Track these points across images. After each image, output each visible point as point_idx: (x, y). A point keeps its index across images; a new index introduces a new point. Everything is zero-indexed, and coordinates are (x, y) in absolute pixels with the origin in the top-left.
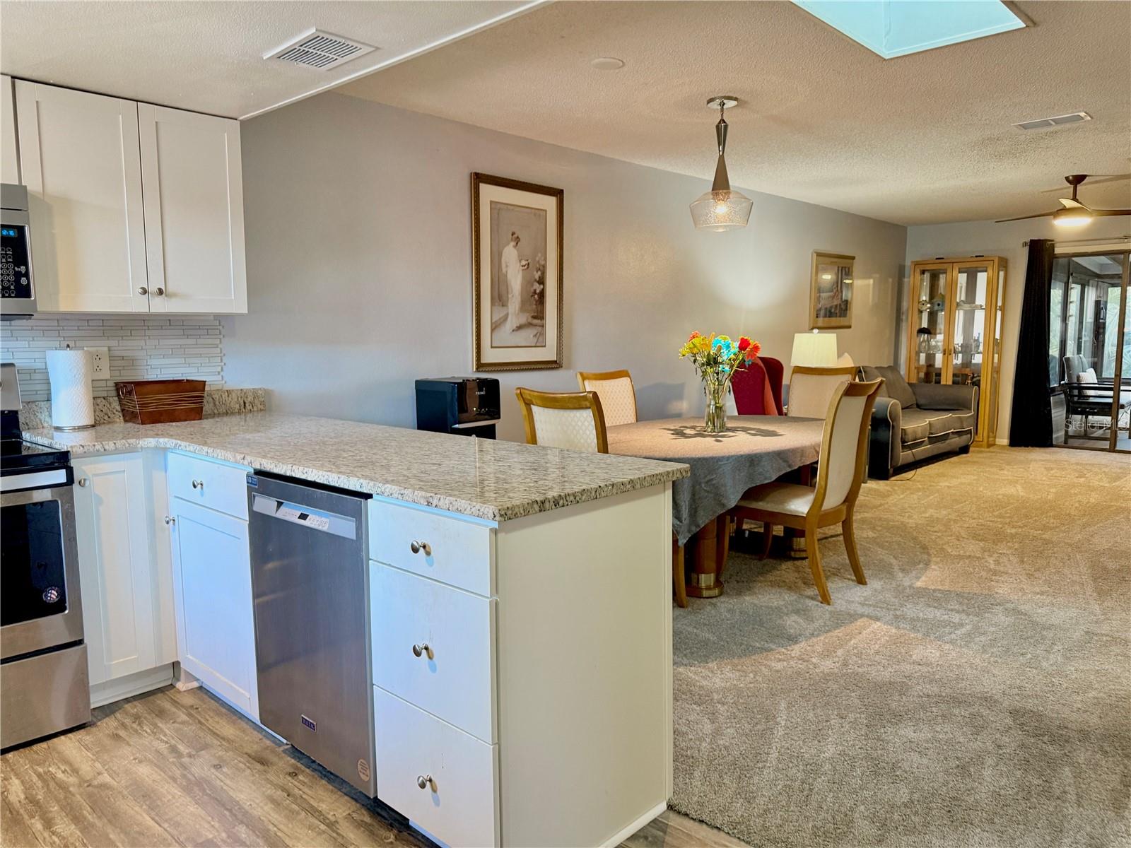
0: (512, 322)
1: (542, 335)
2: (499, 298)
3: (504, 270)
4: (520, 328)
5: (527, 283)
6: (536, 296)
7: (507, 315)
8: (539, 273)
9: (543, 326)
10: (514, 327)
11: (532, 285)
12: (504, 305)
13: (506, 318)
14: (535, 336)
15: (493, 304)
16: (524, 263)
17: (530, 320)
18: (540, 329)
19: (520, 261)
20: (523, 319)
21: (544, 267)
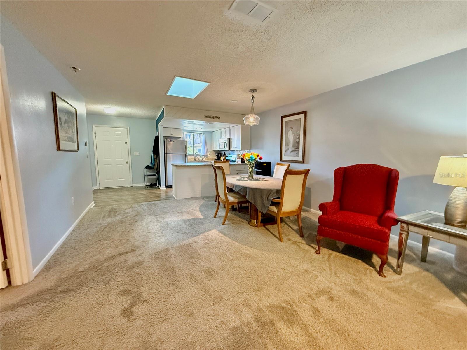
0: (290, 150)
1: (299, 153)
2: (287, 144)
3: (288, 137)
4: (292, 151)
5: (294, 139)
6: (297, 143)
7: (289, 148)
8: (298, 136)
9: (299, 151)
10: (291, 151)
11: (296, 140)
12: (288, 146)
13: (288, 149)
14: (296, 153)
15: (285, 146)
16: (294, 134)
17: (295, 149)
18: (298, 152)
19: (293, 134)
20: (293, 149)
21: (300, 134)
